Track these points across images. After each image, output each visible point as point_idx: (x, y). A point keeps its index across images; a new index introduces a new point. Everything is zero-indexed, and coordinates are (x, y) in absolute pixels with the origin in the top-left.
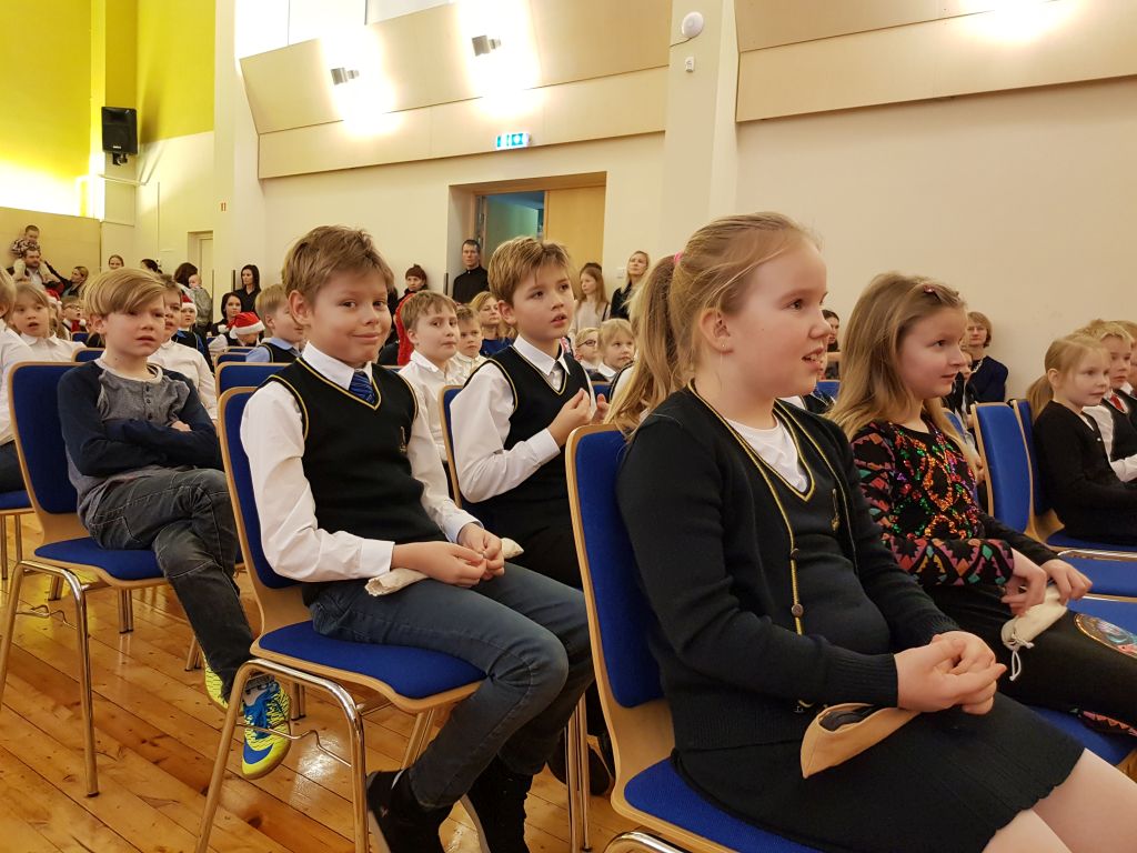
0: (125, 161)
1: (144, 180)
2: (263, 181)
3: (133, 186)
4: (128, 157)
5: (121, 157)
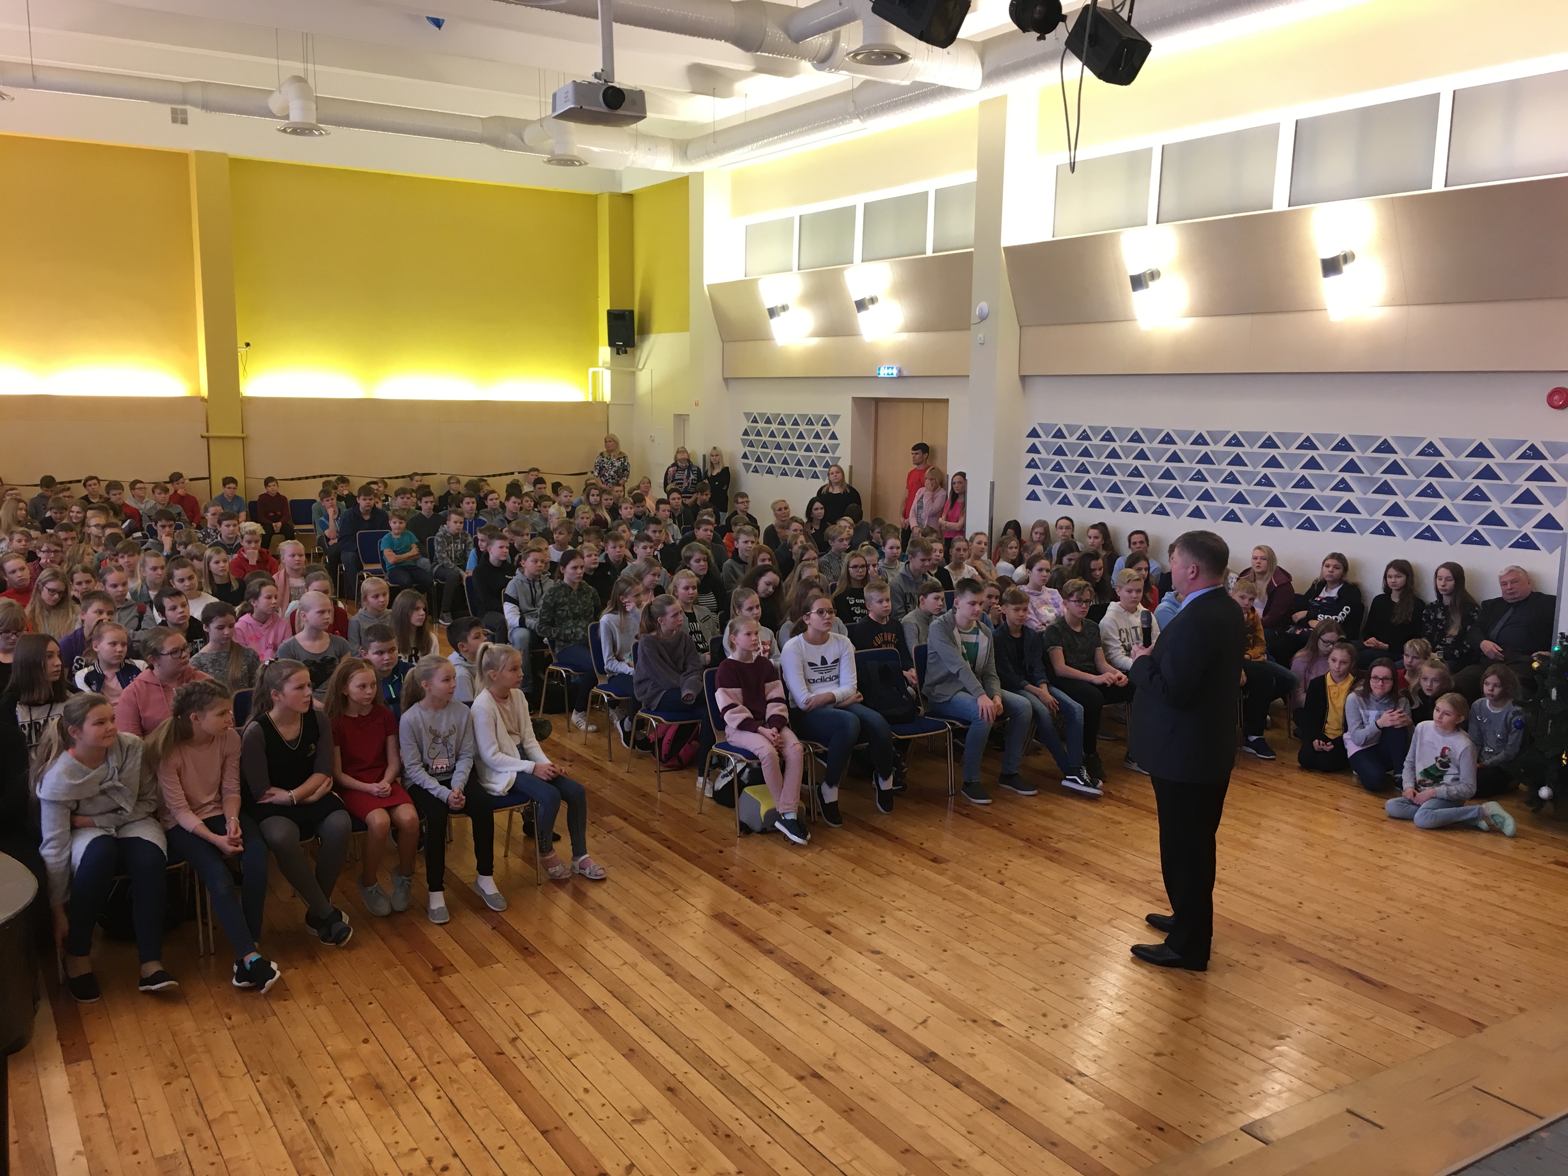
0: (626, 353)
1: (640, 367)
2: (726, 380)
3: (631, 372)
4: (628, 349)
5: (622, 349)
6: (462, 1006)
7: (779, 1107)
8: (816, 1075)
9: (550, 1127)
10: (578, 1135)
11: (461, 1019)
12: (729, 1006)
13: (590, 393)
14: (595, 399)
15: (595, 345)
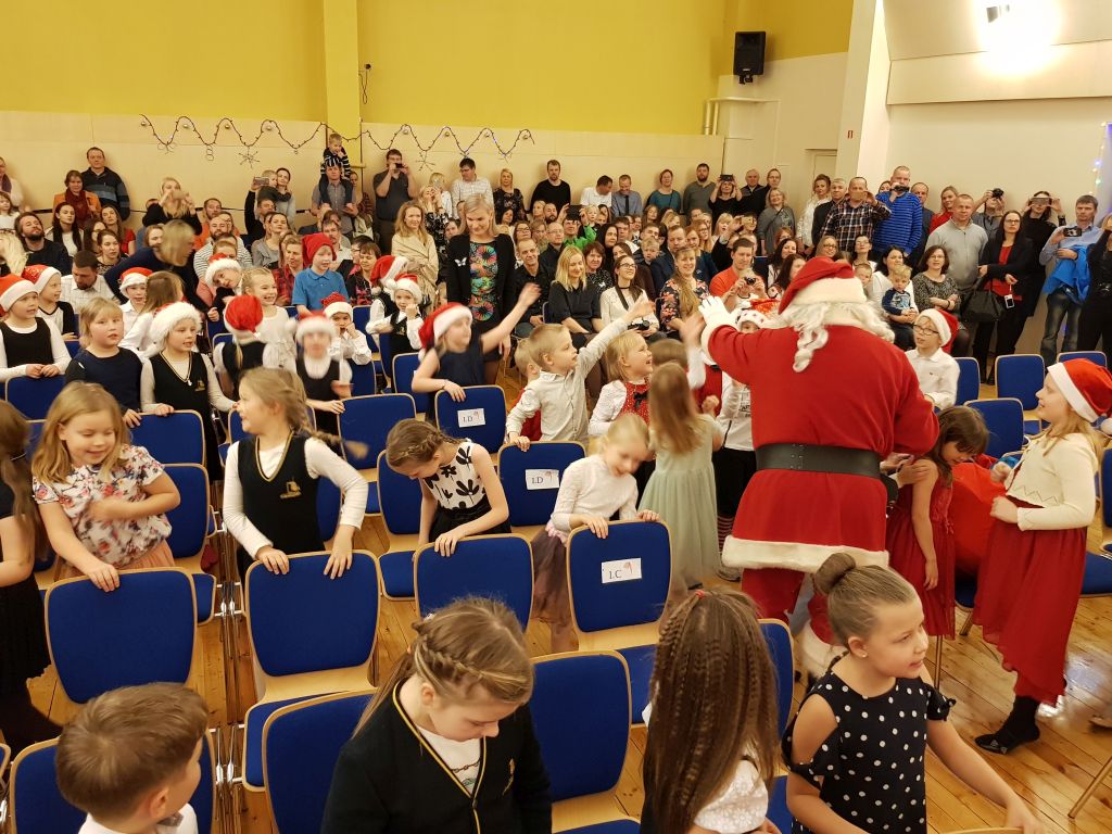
0: (751, 80)
3: (756, 103)
4: (755, 77)
5: (748, 77)
13: (707, 125)
14: (711, 133)
15: (716, 74)
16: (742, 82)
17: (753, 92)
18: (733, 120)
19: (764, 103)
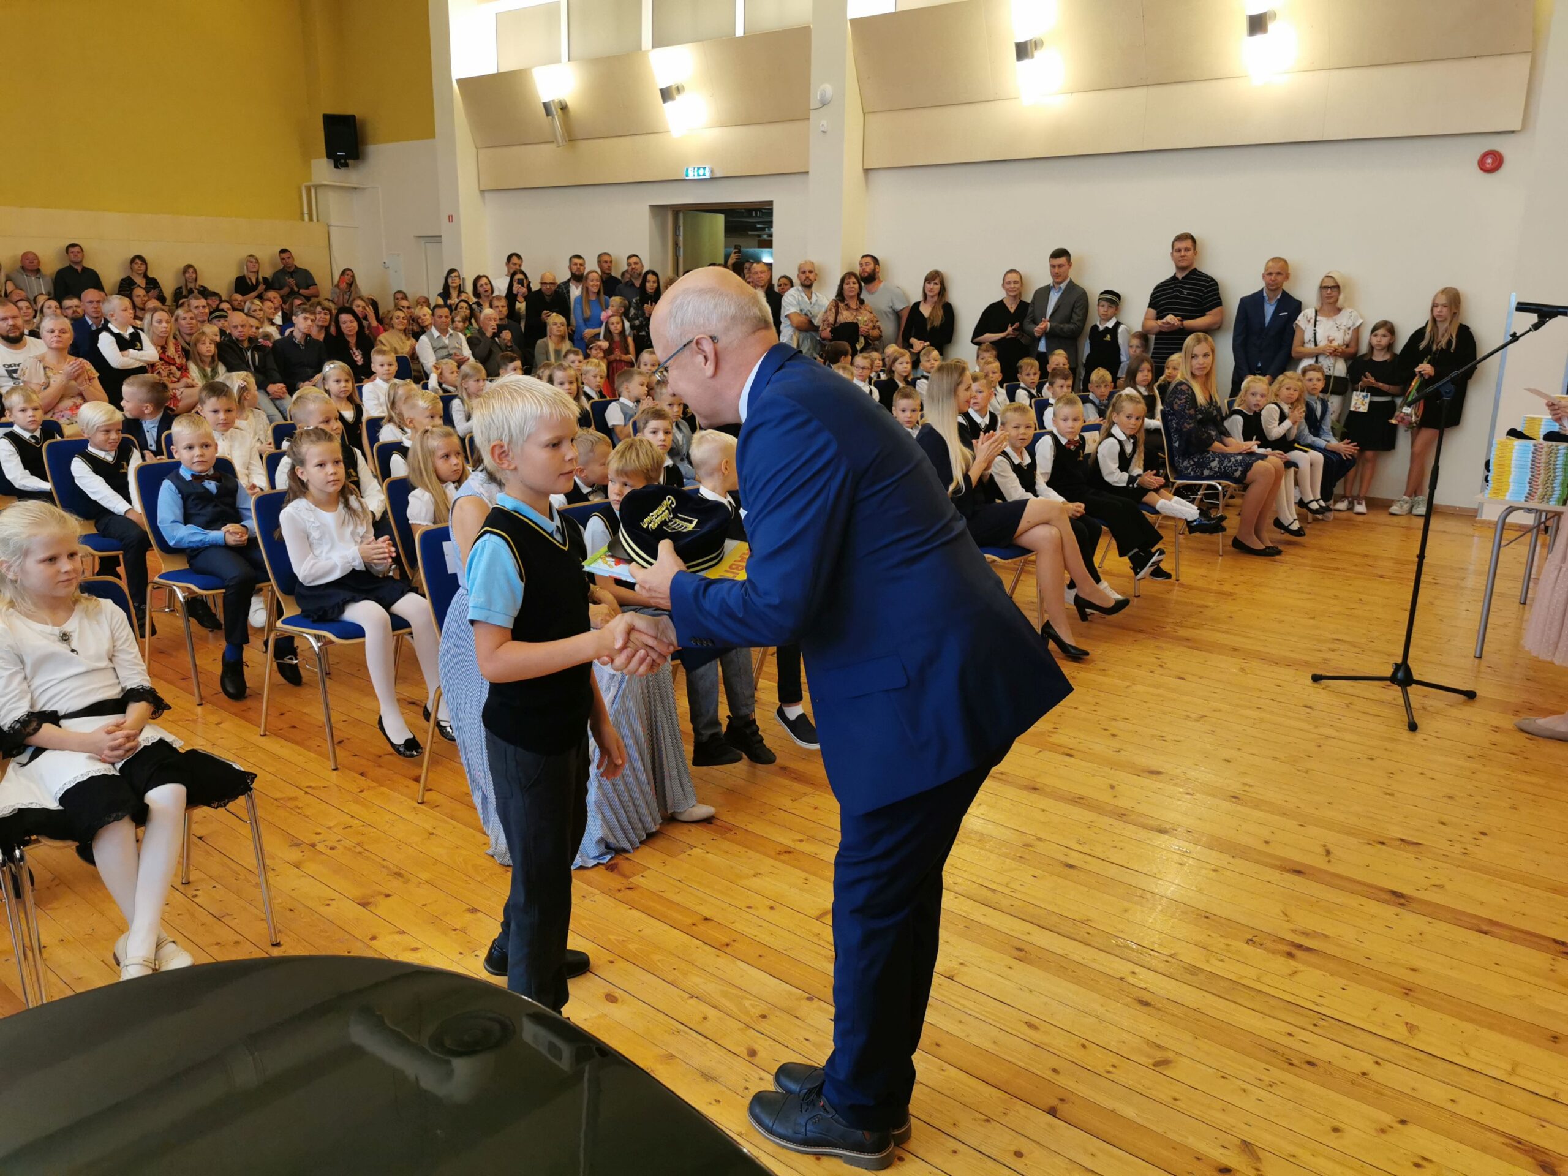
0: (346, 165)
2: (483, 191)
3: (356, 188)
4: (350, 162)
5: (343, 161)
6: (706, 919)
7: (1317, 1004)
8: (1299, 947)
9: (1053, 1102)
10: (1111, 1108)
11: (727, 940)
12: (1071, 866)
13: (306, 211)
14: (311, 219)
15: (307, 157)
16: (336, 167)
17: (351, 176)
18: (333, 205)
19: (364, 189)
